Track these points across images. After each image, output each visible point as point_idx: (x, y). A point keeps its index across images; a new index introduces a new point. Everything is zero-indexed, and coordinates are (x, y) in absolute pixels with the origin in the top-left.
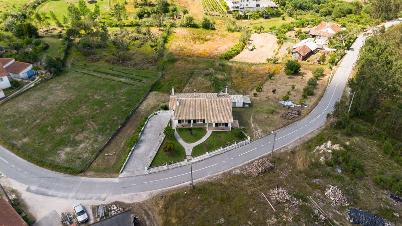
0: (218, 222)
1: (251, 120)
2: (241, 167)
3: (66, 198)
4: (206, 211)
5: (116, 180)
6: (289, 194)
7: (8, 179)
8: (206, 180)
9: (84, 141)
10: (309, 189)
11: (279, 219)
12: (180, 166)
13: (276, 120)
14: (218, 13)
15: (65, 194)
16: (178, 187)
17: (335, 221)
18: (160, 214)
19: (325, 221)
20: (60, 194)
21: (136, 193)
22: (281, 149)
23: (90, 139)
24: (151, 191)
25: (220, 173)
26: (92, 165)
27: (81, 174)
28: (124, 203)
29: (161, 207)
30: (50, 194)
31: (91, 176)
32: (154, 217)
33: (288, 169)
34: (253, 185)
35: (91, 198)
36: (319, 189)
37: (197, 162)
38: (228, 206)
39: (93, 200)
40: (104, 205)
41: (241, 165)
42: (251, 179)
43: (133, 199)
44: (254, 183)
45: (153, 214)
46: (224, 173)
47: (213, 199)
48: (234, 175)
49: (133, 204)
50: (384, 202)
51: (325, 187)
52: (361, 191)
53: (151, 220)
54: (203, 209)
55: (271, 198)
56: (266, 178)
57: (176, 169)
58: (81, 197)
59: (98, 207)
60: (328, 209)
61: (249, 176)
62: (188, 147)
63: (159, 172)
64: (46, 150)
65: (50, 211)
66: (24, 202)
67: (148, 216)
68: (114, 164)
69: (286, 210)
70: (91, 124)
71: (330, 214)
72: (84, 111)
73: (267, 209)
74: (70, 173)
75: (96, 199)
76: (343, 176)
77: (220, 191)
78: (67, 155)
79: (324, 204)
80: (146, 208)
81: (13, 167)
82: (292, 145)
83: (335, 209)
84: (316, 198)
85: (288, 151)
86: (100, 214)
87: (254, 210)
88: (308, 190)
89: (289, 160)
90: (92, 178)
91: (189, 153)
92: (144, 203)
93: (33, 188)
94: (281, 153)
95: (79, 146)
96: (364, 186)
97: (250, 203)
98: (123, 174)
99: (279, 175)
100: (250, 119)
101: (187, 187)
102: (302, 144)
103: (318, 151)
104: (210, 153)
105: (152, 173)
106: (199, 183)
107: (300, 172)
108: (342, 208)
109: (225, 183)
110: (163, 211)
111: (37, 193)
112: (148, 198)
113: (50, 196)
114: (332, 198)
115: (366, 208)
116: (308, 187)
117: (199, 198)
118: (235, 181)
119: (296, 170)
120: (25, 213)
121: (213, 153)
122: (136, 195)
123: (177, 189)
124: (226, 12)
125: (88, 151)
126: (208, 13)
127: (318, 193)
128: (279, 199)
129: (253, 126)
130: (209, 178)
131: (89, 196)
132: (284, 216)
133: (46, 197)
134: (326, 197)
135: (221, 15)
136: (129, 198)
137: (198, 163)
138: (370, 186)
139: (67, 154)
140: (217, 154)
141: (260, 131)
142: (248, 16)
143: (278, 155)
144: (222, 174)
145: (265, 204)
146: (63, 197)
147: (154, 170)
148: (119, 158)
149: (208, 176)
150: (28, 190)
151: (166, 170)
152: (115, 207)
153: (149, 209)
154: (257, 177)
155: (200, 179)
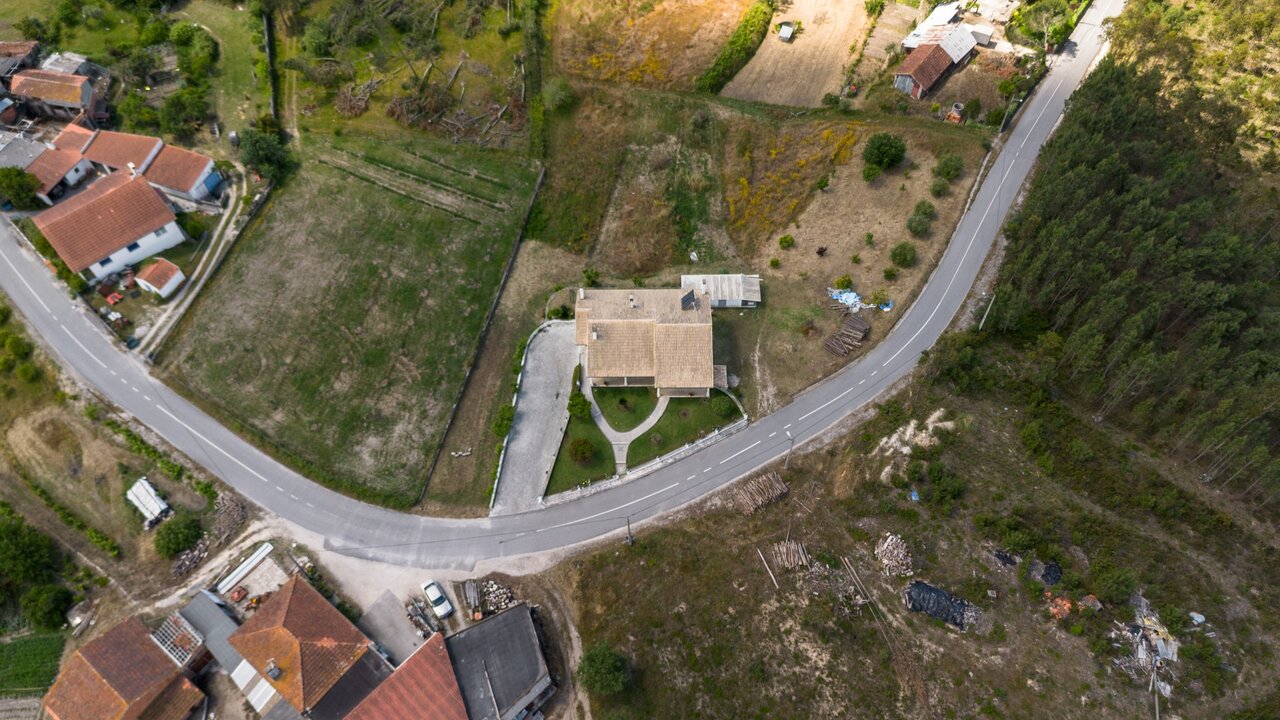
0: (676, 610)
1: (757, 355)
2: (723, 491)
3: (402, 564)
4: (654, 589)
5: (485, 523)
6: (809, 553)
7: (280, 519)
8: (656, 523)
9: (400, 417)
10: (849, 539)
11: (784, 602)
12: (605, 490)
13: (811, 358)
15: (399, 556)
16: (603, 541)
17: (881, 606)
18: (575, 598)
19: (863, 607)
20: (390, 555)
21: (527, 555)
22: (808, 444)
23: (410, 410)
24: (555, 550)
25: (683, 506)
26: (431, 484)
27: (416, 508)
28: (508, 576)
29: (575, 585)
30: (371, 555)
31: (436, 514)
32: (564, 604)
33: (814, 495)
34: (744, 533)
35: (447, 566)
36: (867, 540)
37: (639, 479)
38: (695, 578)
39: (451, 570)
40: (474, 581)
41: (724, 486)
42: (740, 519)
43: (523, 568)
44: (745, 528)
45: (562, 598)
46: (690, 506)
47: (668, 564)
48: (710, 510)
49: (525, 577)
50: (981, 566)
51: (879, 537)
52: (944, 545)
53: (560, 611)
54: (650, 585)
55: (775, 561)
56: (770, 517)
57: (597, 497)
58: (427, 563)
59: (464, 583)
60: (874, 582)
61: (738, 511)
62: (620, 441)
63: (564, 503)
64: (329, 442)
65: (382, 592)
66: (329, 573)
67: (554, 601)
68: (475, 480)
69: (798, 585)
70: (403, 364)
71: (875, 592)
72: (379, 323)
73: (763, 583)
74: (394, 508)
75: (456, 568)
76: (920, 510)
77: (681, 546)
78: (376, 456)
79: (867, 573)
80: (549, 586)
81: (279, 492)
82: (833, 434)
83: (886, 581)
84: (855, 560)
85: (822, 449)
86: (472, 601)
87: (740, 585)
88: (845, 543)
89: (821, 473)
90: (440, 519)
91: (621, 458)
92: (545, 574)
93: (337, 542)
94: (806, 456)
95: (394, 431)
96: (954, 531)
97: (735, 572)
98: (498, 508)
99: (794, 510)
100: (754, 351)
101: (620, 539)
102: (854, 430)
103: (883, 450)
104: (664, 457)
105: (552, 506)
106: (642, 530)
107: (839, 502)
108: (899, 580)
109: (691, 529)
110: (580, 593)
111: (346, 552)
112: (551, 564)
113: (372, 559)
114: (885, 561)
115: (944, 580)
116: (847, 536)
117: (642, 563)
118: (711, 524)
119: (830, 498)
120: (338, 595)
121: (669, 458)
122: (528, 558)
123: (603, 545)
125: (416, 445)
127: (862, 550)
128: (787, 564)
129: (758, 374)
130: (662, 518)
131: (444, 560)
132: (793, 597)
133: (365, 561)
134: (875, 558)
136: (515, 565)
137: (641, 481)
138: (963, 533)
139: (376, 454)
140: (678, 457)
141: (772, 390)
143: (799, 462)
144: (686, 509)
145: (762, 572)
146: (395, 563)
147: (554, 499)
148: (481, 464)
149: (661, 513)
150: (328, 546)
151: (579, 499)
152: (495, 587)
153: (554, 587)
154: (752, 517)
155: (645, 522)
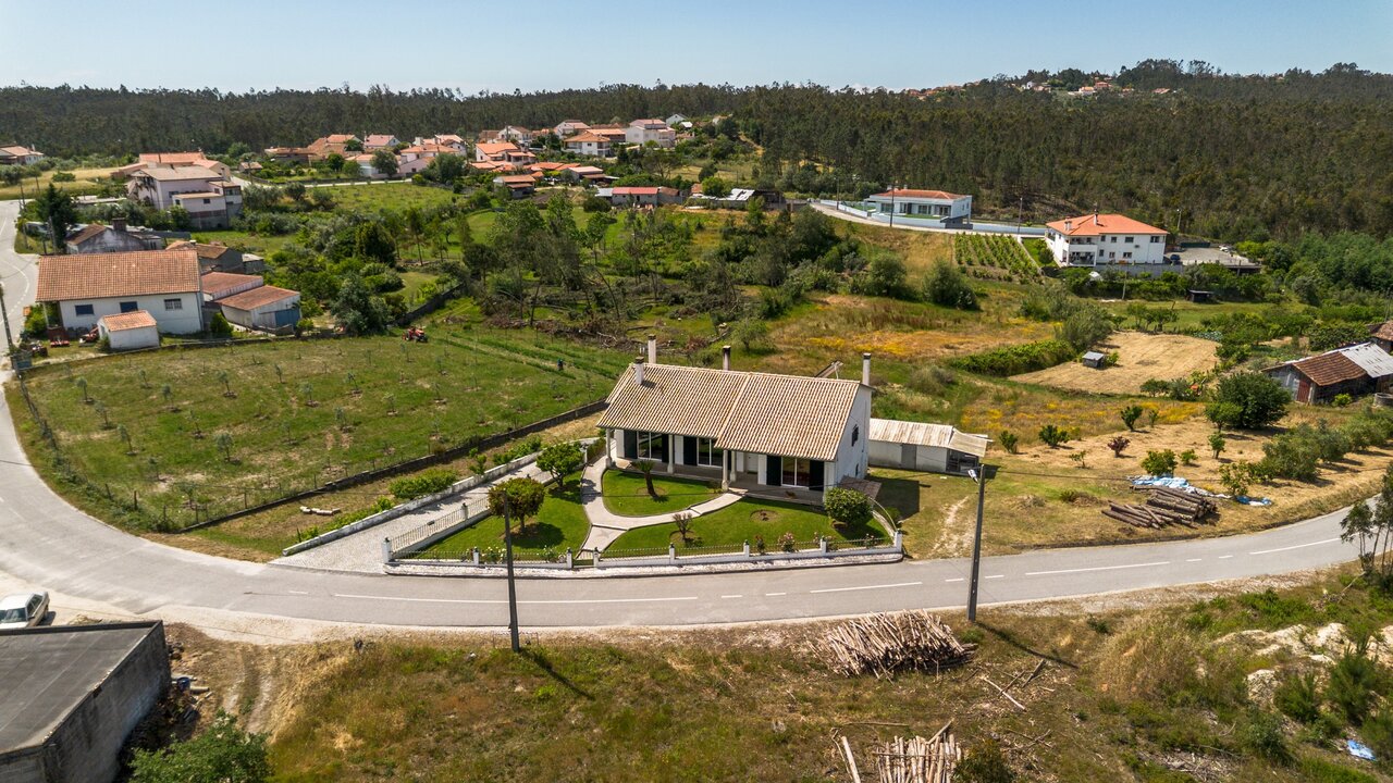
1: (958, 507)
2: (795, 628)
4: (514, 745)
8: (602, 637)
9: (269, 469)
12: (530, 577)
13: (1074, 520)
14: (1006, 272)
15: (42, 570)
22: (1039, 605)
23: (294, 468)
25: (687, 628)
26: (224, 524)
27: (157, 535)
28: (201, 636)
29: (323, 671)
32: (268, 705)
33: (1039, 681)
34: (818, 702)
35: (105, 598)
37: (615, 577)
39: (105, 604)
41: (803, 621)
42: (820, 679)
43: (247, 633)
44: (824, 695)
45: (274, 693)
46: (704, 632)
47: (586, 710)
48: (748, 647)
49: (233, 644)
54: (509, 734)
55: (885, 775)
56: (901, 693)
58: (76, 587)
61: (816, 665)
62: (610, 525)
63: (432, 575)
64: (132, 465)
67: (250, 695)
70: (337, 435)
75: (117, 604)
77: (639, 688)
78: (179, 488)
80: (267, 668)
82: (1111, 604)
85: (1076, 618)
89: (1065, 652)
94: (1032, 620)
95: (241, 476)
98: (297, 557)
99: (977, 695)
100: (953, 503)
102: (1168, 609)
103: (1247, 643)
104: (688, 559)
105: (402, 574)
109: (683, 667)
112: (309, 640)
117: (519, 689)
118: (737, 669)
119: (1085, 694)
121: (699, 562)
122: (275, 622)
123: (452, 640)
124: (1039, 270)
126: (971, 269)
129: (950, 520)
130: (624, 633)
131: (110, 590)
135: (1016, 278)
137: (615, 582)
139: (181, 486)
140: (718, 568)
142: (1122, 285)
144: (691, 633)
147: (415, 566)
149: (624, 626)
151: (464, 576)
153: (276, 672)
154: (854, 678)
